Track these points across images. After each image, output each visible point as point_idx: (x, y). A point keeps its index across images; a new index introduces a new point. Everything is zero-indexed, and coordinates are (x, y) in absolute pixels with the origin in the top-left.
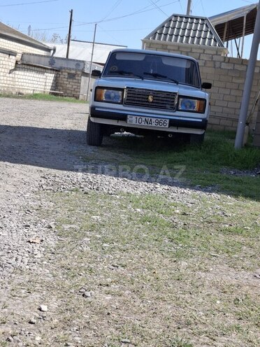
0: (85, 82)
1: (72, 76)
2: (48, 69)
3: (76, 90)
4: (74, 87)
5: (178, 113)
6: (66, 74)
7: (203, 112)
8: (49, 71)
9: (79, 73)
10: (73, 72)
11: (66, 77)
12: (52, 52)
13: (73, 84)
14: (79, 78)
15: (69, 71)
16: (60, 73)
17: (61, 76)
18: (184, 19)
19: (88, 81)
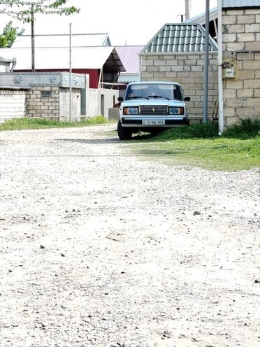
0: (64, 100)
1: (46, 94)
2: (16, 90)
3: (54, 111)
4: (51, 108)
5: (169, 116)
6: (39, 92)
7: (183, 114)
8: (17, 92)
9: (55, 89)
10: (48, 89)
11: (39, 96)
12: (11, 64)
13: (50, 104)
14: (57, 96)
15: (42, 89)
16: (30, 92)
17: (32, 96)
18: (177, 28)
19: (68, 98)
